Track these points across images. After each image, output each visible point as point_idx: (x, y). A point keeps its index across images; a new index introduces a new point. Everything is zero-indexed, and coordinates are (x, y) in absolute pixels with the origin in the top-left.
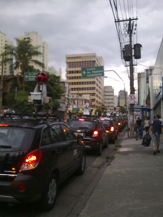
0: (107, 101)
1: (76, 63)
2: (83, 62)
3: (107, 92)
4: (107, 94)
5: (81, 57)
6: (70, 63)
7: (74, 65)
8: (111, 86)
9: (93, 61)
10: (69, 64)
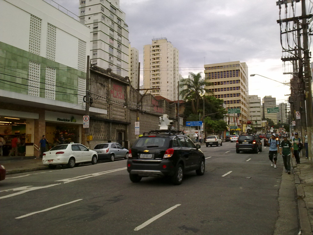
0: (252, 114)
1: (217, 74)
2: (225, 72)
3: (252, 103)
4: (252, 105)
5: (222, 66)
6: (210, 73)
7: (214, 76)
8: (257, 96)
9: (237, 70)
10: (208, 74)
